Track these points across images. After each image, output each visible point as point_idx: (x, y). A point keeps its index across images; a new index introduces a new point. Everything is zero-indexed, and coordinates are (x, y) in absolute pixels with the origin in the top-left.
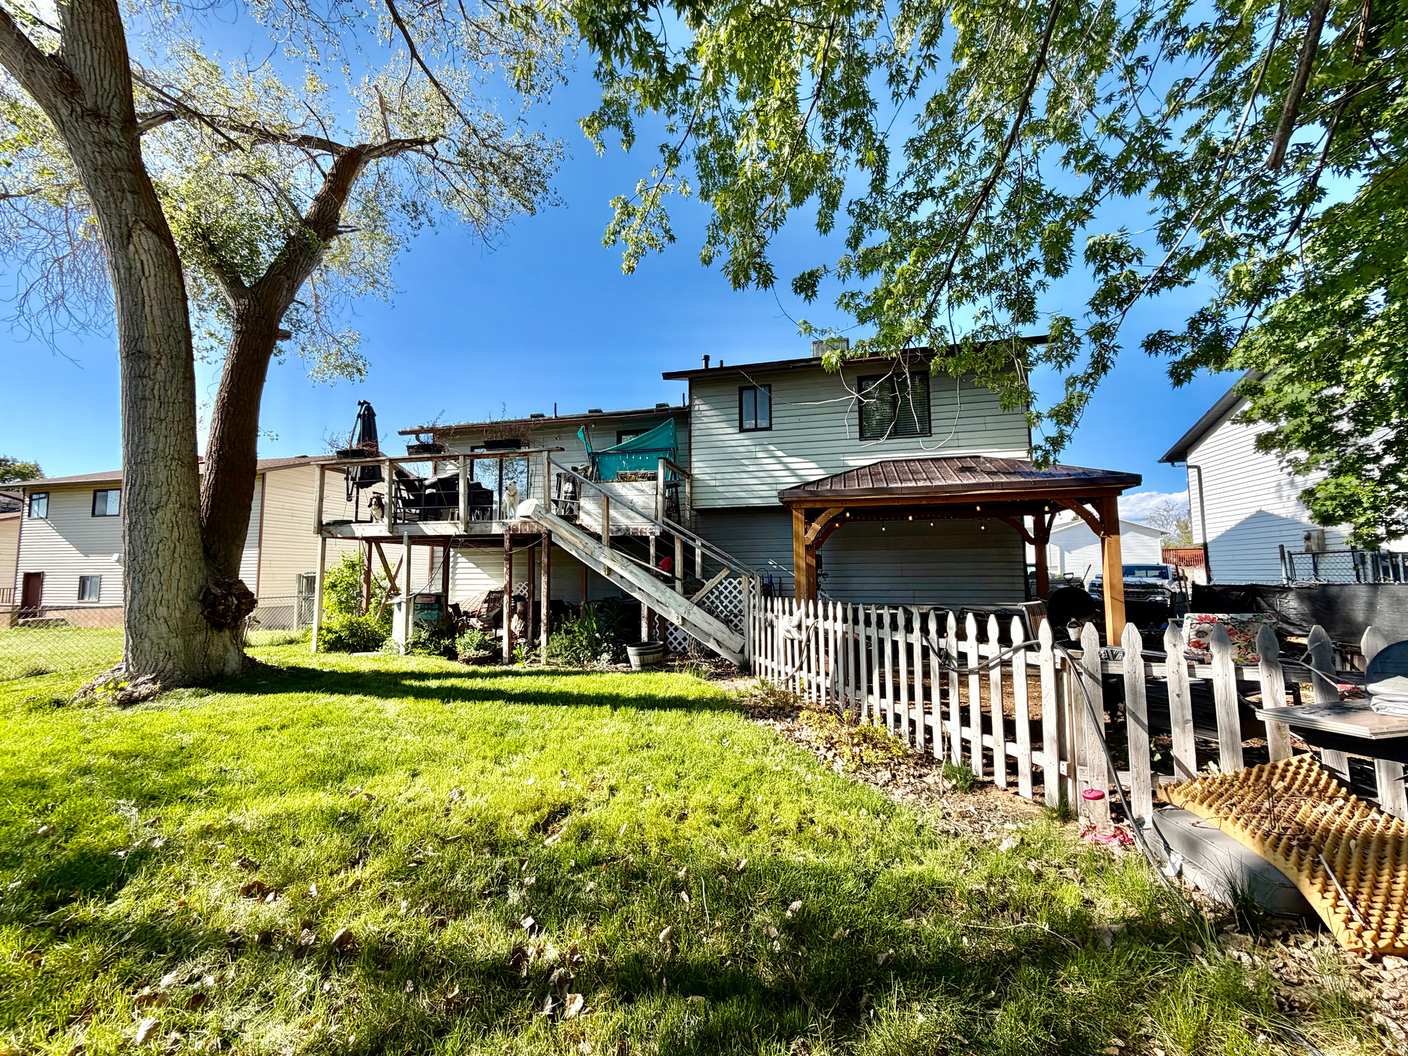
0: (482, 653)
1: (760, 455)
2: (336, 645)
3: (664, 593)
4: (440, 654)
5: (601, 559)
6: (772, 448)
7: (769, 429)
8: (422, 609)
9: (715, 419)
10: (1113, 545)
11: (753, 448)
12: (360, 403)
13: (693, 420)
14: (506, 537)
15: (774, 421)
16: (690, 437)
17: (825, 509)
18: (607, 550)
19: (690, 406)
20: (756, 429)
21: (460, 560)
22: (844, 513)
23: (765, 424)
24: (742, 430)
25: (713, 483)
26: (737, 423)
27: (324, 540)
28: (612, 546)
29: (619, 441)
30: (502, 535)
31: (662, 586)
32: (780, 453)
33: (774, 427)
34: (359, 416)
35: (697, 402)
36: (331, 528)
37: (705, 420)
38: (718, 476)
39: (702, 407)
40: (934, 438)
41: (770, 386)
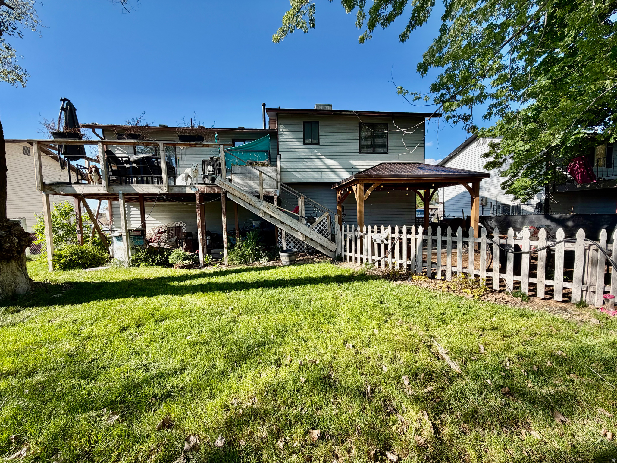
0: (187, 262)
1: (313, 157)
3: (297, 225)
6: (319, 154)
7: (318, 144)
8: (134, 239)
9: (290, 137)
11: (310, 154)
13: (280, 137)
14: (197, 196)
15: (320, 140)
16: (278, 145)
17: (374, 184)
19: (277, 129)
20: (312, 144)
23: (316, 142)
24: (305, 144)
25: (290, 170)
26: (302, 140)
27: (47, 195)
30: (194, 194)
31: (296, 221)
32: (323, 157)
33: (320, 144)
34: (62, 109)
35: (281, 127)
36: (53, 187)
37: (286, 137)
38: (293, 167)
39: (284, 130)
40: (389, 154)
41: (318, 122)
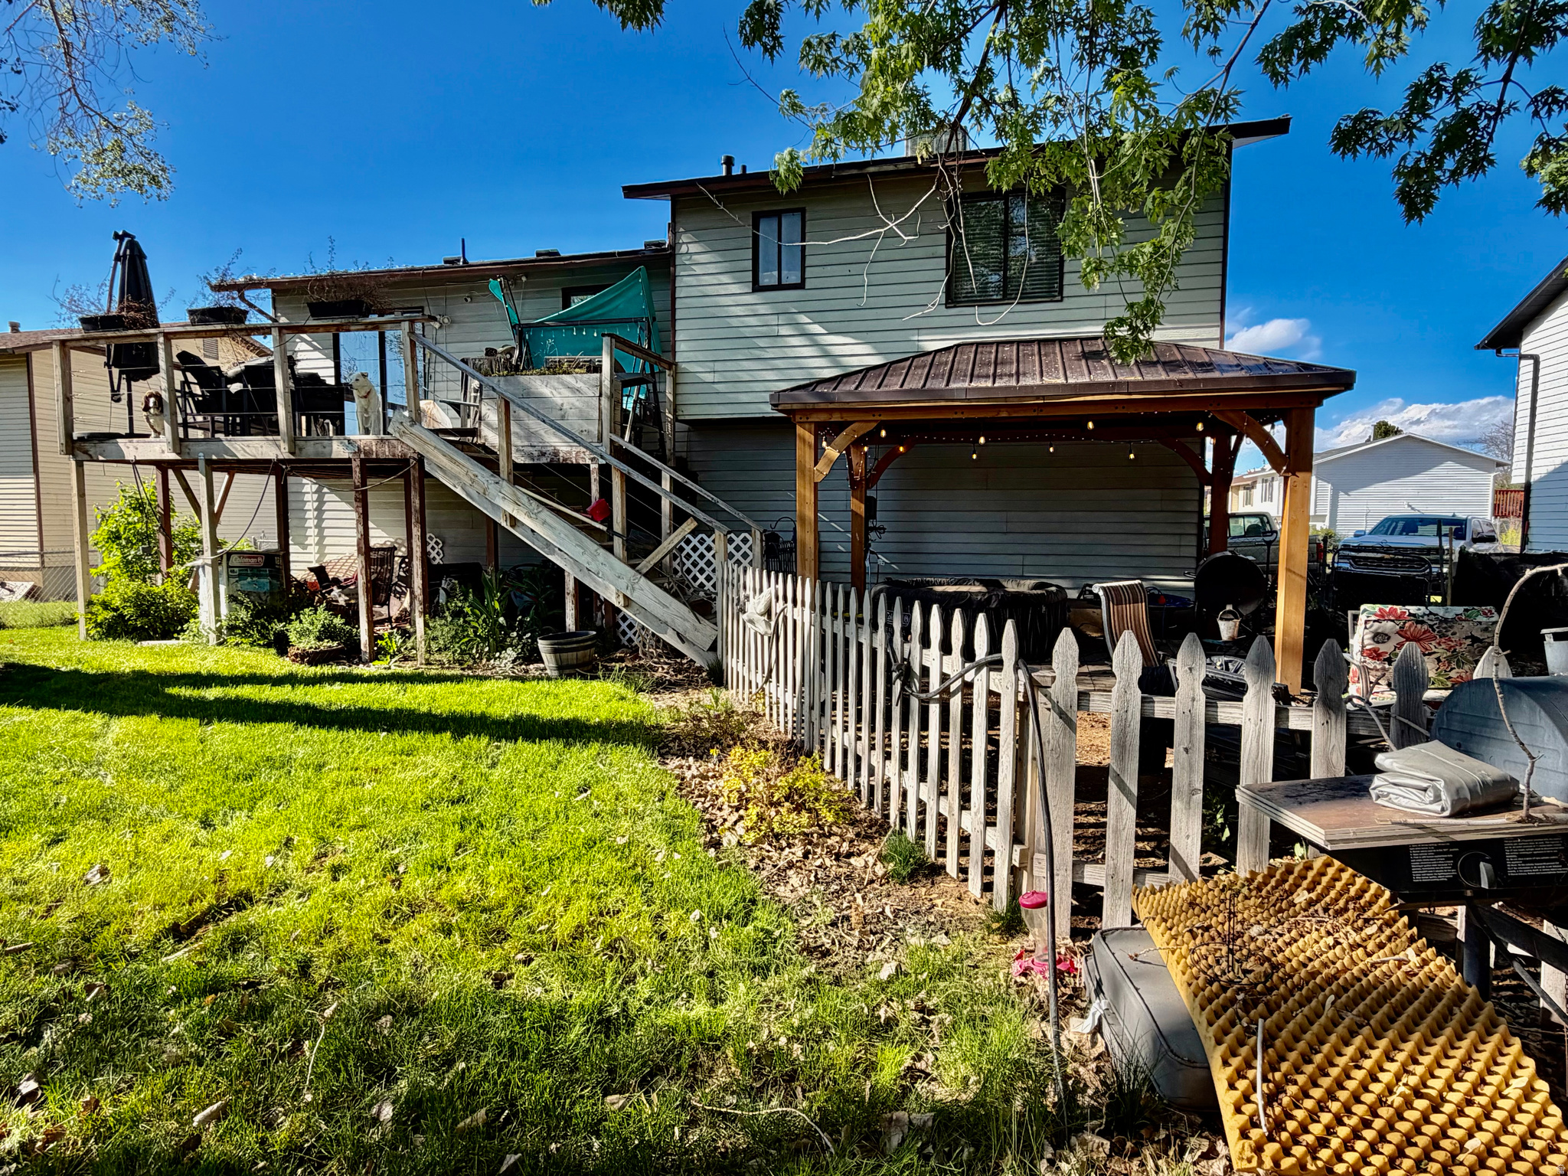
0: (326, 644)
1: (784, 331)
2: (116, 628)
3: (594, 556)
4: (268, 646)
5: (499, 502)
6: (803, 318)
7: (801, 286)
8: (241, 576)
9: (712, 269)
10: (1299, 488)
11: (773, 320)
12: (116, 236)
13: (680, 271)
14: (355, 465)
15: (809, 272)
16: (674, 299)
17: (848, 424)
18: (507, 488)
19: (673, 247)
20: (780, 287)
21: (327, 497)
22: (878, 430)
23: (795, 278)
24: (757, 288)
25: (709, 377)
26: (749, 276)
27: (80, 465)
28: (517, 481)
29: (566, 304)
30: (349, 460)
31: (592, 546)
32: (817, 329)
33: (808, 284)
34: (118, 258)
35: (684, 238)
36: (87, 446)
37: (698, 270)
38: (718, 366)
39: (693, 248)
40: (1066, 303)
41: (803, 211)
